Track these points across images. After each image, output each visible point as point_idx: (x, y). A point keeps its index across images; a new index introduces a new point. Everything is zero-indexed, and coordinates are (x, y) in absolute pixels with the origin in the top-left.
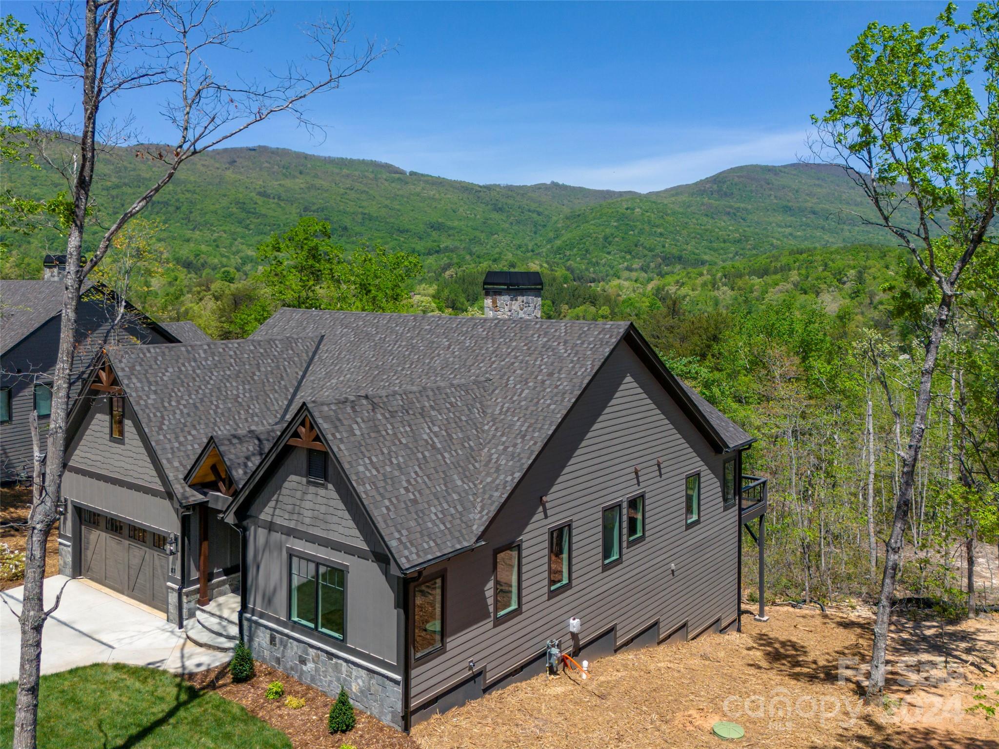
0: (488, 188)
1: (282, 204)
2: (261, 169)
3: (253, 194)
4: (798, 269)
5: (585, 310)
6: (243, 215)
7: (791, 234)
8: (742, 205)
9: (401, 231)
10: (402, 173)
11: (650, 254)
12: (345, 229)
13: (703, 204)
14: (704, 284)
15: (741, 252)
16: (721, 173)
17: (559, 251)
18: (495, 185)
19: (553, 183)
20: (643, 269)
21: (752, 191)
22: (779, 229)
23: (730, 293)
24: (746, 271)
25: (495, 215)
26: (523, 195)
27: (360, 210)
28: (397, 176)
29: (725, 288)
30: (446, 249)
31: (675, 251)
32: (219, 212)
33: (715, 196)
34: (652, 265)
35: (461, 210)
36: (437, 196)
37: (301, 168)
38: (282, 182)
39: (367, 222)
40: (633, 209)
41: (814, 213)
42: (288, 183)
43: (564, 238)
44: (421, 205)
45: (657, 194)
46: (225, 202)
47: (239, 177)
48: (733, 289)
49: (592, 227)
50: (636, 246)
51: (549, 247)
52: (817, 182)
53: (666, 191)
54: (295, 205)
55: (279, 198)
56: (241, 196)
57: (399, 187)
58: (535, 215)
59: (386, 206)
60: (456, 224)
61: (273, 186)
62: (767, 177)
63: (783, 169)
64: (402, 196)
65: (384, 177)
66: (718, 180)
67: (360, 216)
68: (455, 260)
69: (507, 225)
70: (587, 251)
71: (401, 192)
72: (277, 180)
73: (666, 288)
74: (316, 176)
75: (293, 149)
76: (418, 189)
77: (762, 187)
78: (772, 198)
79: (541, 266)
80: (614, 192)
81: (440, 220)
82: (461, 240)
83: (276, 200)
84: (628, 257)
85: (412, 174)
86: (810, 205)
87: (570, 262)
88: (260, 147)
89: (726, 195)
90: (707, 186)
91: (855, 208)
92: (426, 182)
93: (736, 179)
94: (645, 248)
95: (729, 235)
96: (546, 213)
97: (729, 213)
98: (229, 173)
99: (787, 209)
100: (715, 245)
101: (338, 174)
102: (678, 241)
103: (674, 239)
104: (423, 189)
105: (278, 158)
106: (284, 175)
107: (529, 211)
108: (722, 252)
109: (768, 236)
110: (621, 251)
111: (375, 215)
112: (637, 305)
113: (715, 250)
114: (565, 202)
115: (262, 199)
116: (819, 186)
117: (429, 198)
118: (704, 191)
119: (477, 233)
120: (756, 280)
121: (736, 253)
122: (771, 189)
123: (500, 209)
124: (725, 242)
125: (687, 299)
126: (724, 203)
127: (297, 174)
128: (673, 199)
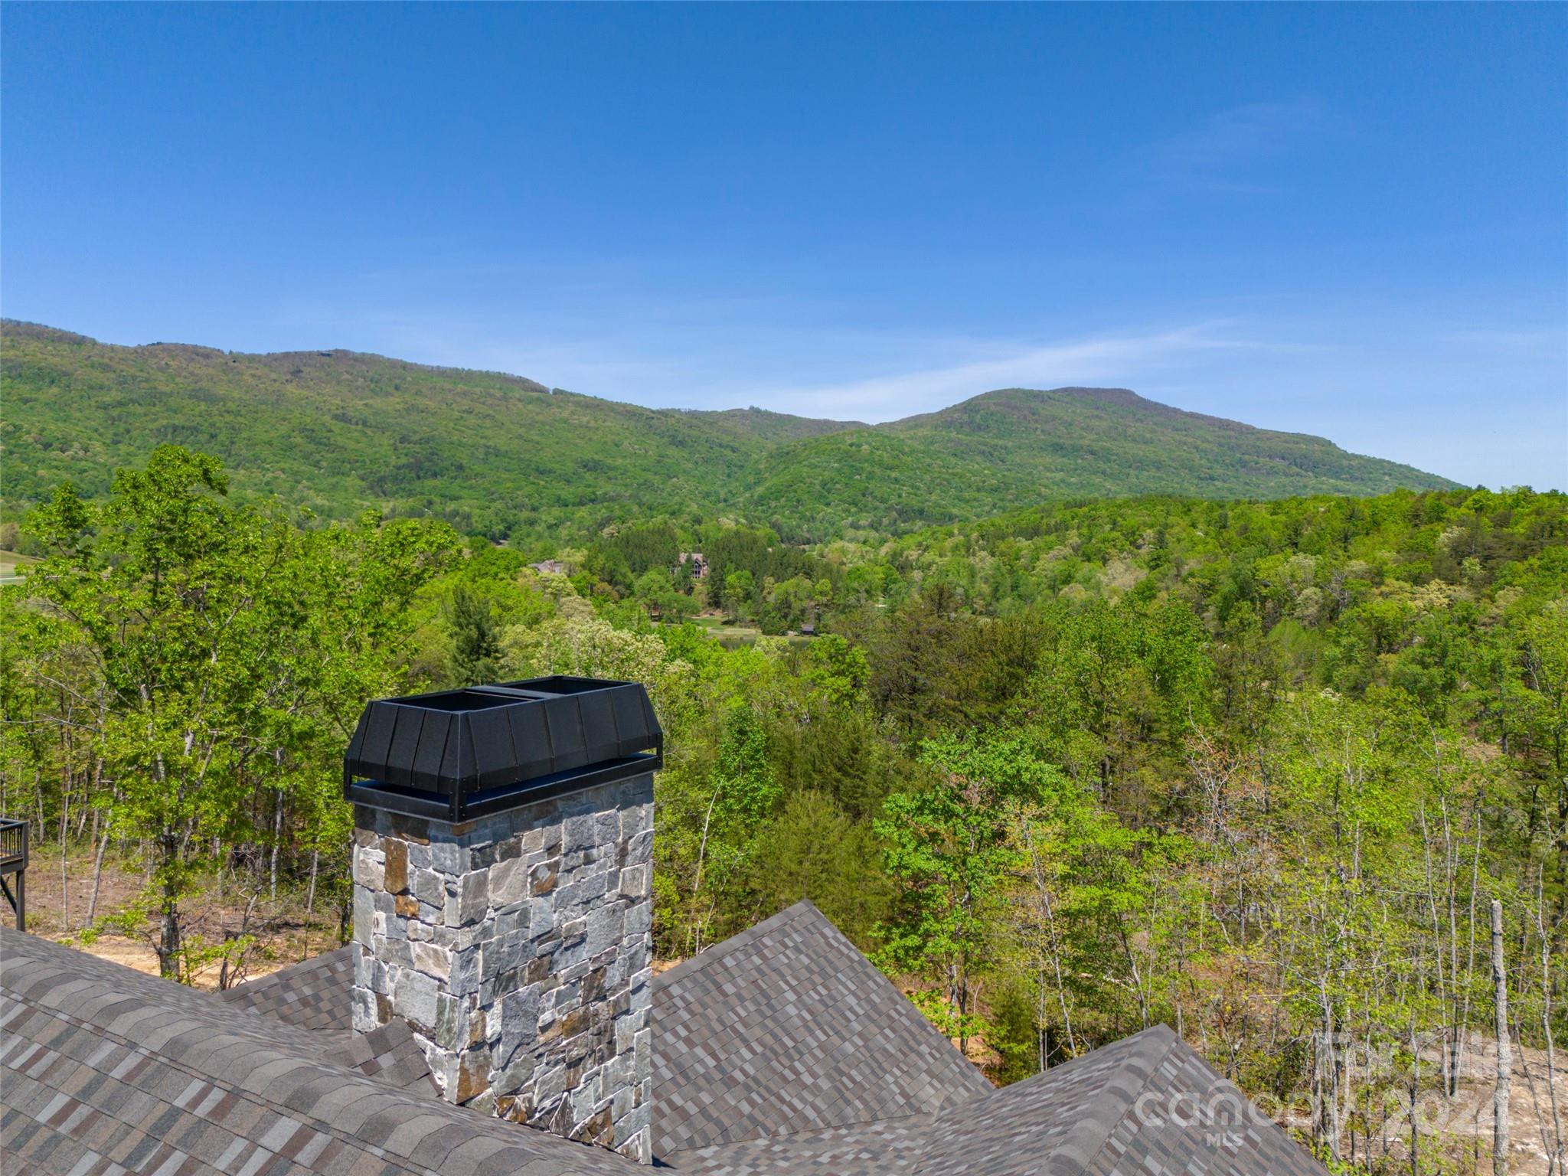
0: (664, 414)
1: (369, 432)
2: (338, 383)
3: (327, 418)
4: (1078, 528)
5: (798, 585)
6: (312, 447)
7: (1063, 481)
8: (1001, 442)
9: (541, 472)
10: (543, 390)
11: (883, 506)
12: (460, 467)
13: (950, 440)
14: (956, 548)
15: (1000, 504)
16: (973, 399)
17: (761, 501)
18: (673, 410)
19: (752, 408)
20: (874, 526)
21: (1012, 424)
22: (1048, 474)
23: (990, 560)
25: (673, 451)
26: (711, 424)
27: (483, 441)
28: (535, 395)
29: (984, 553)
30: (606, 498)
31: (915, 503)
32: (275, 442)
33: (966, 429)
34: (885, 521)
35: (626, 443)
36: (592, 424)
37: (398, 381)
38: (370, 402)
39: (492, 459)
40: (859, 446)
41: (1092, 453)
42: (378, 403)
43: (768, 484)
44: (570, 435)
45: (891, 425)
46: (284, 429)
47: (305, 393)
48: (993, 555)
49: (805, 469)
50: (864, 495)
51: (747, 495)
52: (1096, 413)
53: (902, 421)
54: (388, 433)
55: (364, 424)
56: (308, 420)
57: (538, 410)
58: (728, 453)
59: (520, 437)
60: (619, 462)
61: (357, 406)
62: (1032, 404)
63: (1052, 395)
64: (543, 423)
65: (517, 395)
66: (970, 407)
67: (482, 450)
68: (618, 513)
69: (690, 465)
70: (798, 501)
71: (540, 418)
72: (362, 399)
73: (905, 553)
74: (418, 393)
75: (387, 355)
76: (566, 414)
78: (1039, 432)
79: (737, 522)
80: (834, 423)
81: (596, 457)
82: (626, 485)
83: (360, 427)
84: (853, 510)
85: (557, 392)
87: (776, 516)
88: (337, 351)
89: (979, 428)
90: (954, 416)
91: (1143, 447)
92: (578, 404)
93: (992, 408)
94: (875, 497)
95: (984, 482)
96: (743, 449)
97: (983, 453)
98: (290, 388)
99: (1058, 448)
100: (966, 495)
101: (450, 391)
102: (918, 489)
103: (913, 487)
104: (573, 413)
105: (364, 368)
106: (372, 390)
107: (721, 446)
108: (976, 504)
109: (1033, 483)
110: (844, 502)
111: (503, 449)
112: (868, 577)
113: (967, 502)
114: (769, 435)
115: (340, 424)
116: (1097, 417)
117: (581, 426)
118: (951, 422)
119: (650, 476)
120: (1023, 543)
121: (994, 506)
123: (680, 442)
124: (978, 490)
125: (934, 568)
126: (976, 438)
127: (391, 390)
128: (912, 432)
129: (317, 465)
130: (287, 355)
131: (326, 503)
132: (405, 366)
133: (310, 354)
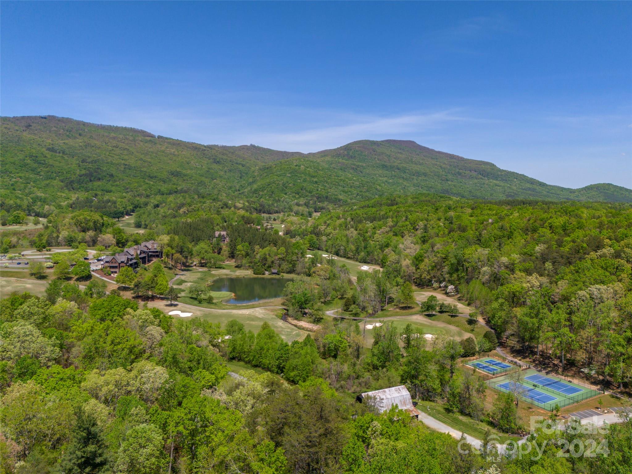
0: (210, 147)
1: (66, 157)
2: (50, 132)
3: (44, 149)
4: (392, 218)
6: (36, 165)
7: (386, 181)
8: (360, 164)
9: (151, 177)
10: (153, 136)
11: (310, 194)
12: (112, 176)
13: (339, 163)
16: (348, 144)
17: (256, 191)
18: (215, 146)
19: (251, 145)
20: (307, 205)
21: (365, 156)
22: (380, 178)
23: (355, 232)
25: (215, 166)
26: (233, 153)
27: (123, 162)
28: (149, 138)
29: (352, 229)
30: (182, 191)
31: (324, 193)
32: (17, 162)
33: (346, 158)
34: (311, 202)
35: (192, 162)
36: (176, 153)
37: (81, 132)
38: (66, 141)
39: (128, 171)
40: (300, 166)
41: (398, 169)
42: (71, 142)
43: (259, 184)
44: (165, 158)
45: (313, 154)
46: (21, 157)
47: (33, 137)
48: (356, 230)
49: (275, 177)
50: (302, 189)
51: (249, 188)
52: (400, 151)
53: (319, 153)
54: (75, 158)
55: (63, 153)
56: (34, 151)
57: (150, 146)
58: (240, 167)
59: (141, 159)
60: (189, 172)
61: (60, 143)
62: (374, 147)
63: (382, 143)
64: (152, 152)
65: (140, 139)
66: (347, 148)
67: (123, 166)
68: (188, 200)
69: (223, 173)
70: (272, 192)
71: (151, 150)
72: (62, 140)
74: (91, 137)
75: (75, 119)
76: (163, 148)
77: (371, 153)
78: (376, 159)
79: (244, 204)
80: (288, 153)
81: (178, 170)
82: (192, 183)
83: (61, 154)
84: (297, 196)
85: (159, 137)
86: (396, 164)
87: (262, 200)
88: (49, 116)
89: (351, 157)
90: (342, 152)
91: (419, 166)
92: (169, 143)
93: (357, 148)
94: (307, 191)
95: (353, 183)
96: (248, 165)
97: (353, 169)
98: (25, 134)
99: (384, 167)
100: (346, 189)
101: (107, 136)
102: (326, 186)
103: (323, 185)
104: (167, 148)
105: (64, 125)
106: (68, 136)
107: (237, 163)
108: (350, 193)
109: (374, 184)
110: (293, 193)
111: (133, 166)
113: (346, 192)
114: (259, 158)
115: (51, 153)
116: (401, 153)
117: (171, 154)
118: (340, 154)
119: (203, 179)
120: (369, 225)
122: (375, 155)
123: (218, 162)
124: (351, 187)
125: (331, 235)
126: (350, 162)
127: (77, 136)
128: (322, 159)
129: (38, 174)
130: (23, 118)
131: (43, 195)
132: (84, 124)
133: (35, 118)
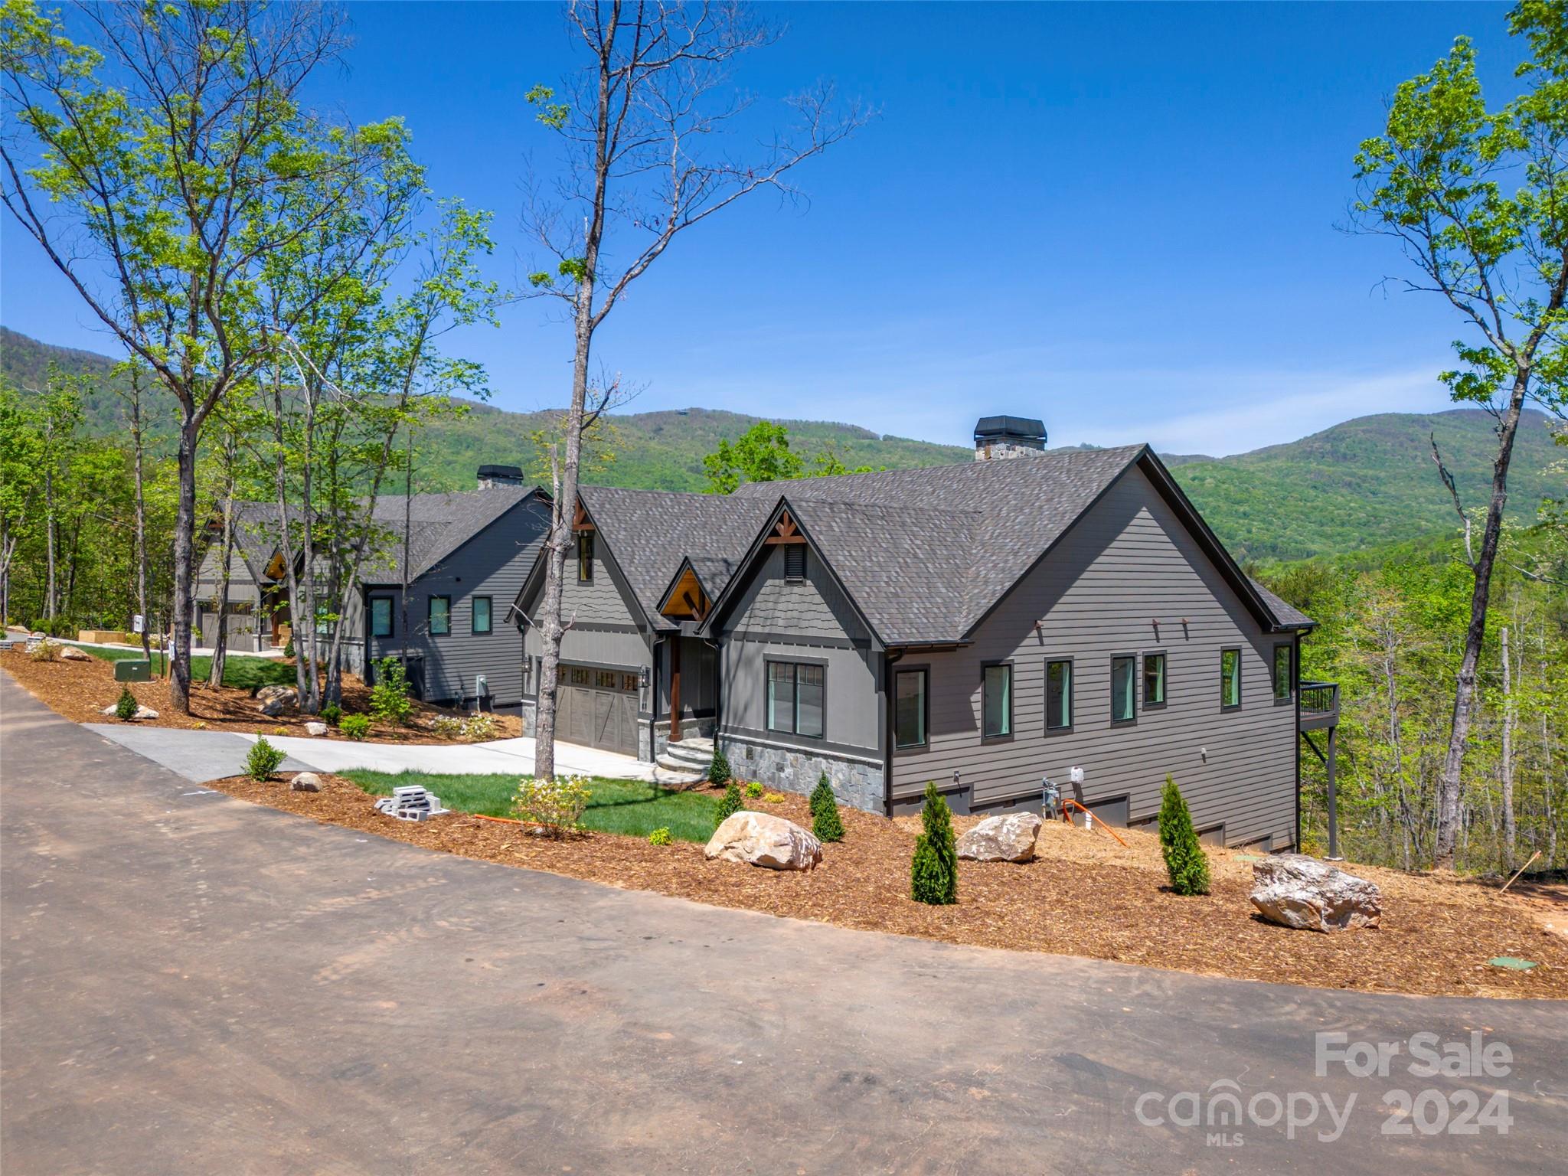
2: (693, 438)
3: (682, 470)
8: (1371, 472)
10: (874, 437)
13: (1309, 472)
15: (1369, 539)
16: (1336, 427)
21: (1385, 452)
22: (1431, 507)
24: (1376, 564)
28: (867, 441)
31: (1267, 538)
33: (1328, 459)
40: (1203, 480)
45: (1239, 458)
47: (665, 448)
53: (1252, 453)
56: (667, 472)
57: (869, 456)
62: (1410, 431)
63: (1435, 419)
65: (850, 443)
66: (1333, 436)
75: (734, 411)
76: (895, 459)
77: (1401, 445)
78: (1419, 460)
85: (887, 438)
86: (1480, 470)
88: (692, 409)
89: (1345, 457)
90: (1316, 445)
92: (906, 449)
93: (1361, 435)
95: (1350, 515)
97: (1349, 484)
98: (653, 444)
100: (1327, 529)
102: (1271, 524)
103: (1265, 522)
104: (902, 458)
105: (715, 424)
108: (1339, 539)
109: (1411, 517)
113: (1329, 537)
115: (695, 476)
118: (1311, 452)
121: (1362, 541)
122: (1416, 448)
124: (1343, 524)
126: (1340, 469)
128: (1263, 465)
130: (650, 415)
132: (749, 420)
133: (670, 413)
